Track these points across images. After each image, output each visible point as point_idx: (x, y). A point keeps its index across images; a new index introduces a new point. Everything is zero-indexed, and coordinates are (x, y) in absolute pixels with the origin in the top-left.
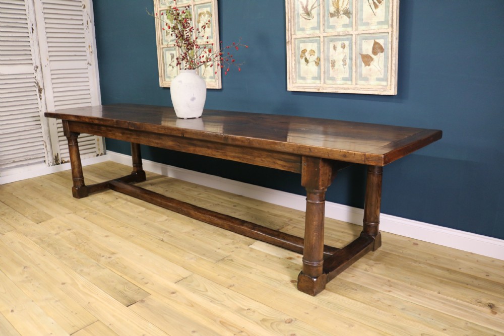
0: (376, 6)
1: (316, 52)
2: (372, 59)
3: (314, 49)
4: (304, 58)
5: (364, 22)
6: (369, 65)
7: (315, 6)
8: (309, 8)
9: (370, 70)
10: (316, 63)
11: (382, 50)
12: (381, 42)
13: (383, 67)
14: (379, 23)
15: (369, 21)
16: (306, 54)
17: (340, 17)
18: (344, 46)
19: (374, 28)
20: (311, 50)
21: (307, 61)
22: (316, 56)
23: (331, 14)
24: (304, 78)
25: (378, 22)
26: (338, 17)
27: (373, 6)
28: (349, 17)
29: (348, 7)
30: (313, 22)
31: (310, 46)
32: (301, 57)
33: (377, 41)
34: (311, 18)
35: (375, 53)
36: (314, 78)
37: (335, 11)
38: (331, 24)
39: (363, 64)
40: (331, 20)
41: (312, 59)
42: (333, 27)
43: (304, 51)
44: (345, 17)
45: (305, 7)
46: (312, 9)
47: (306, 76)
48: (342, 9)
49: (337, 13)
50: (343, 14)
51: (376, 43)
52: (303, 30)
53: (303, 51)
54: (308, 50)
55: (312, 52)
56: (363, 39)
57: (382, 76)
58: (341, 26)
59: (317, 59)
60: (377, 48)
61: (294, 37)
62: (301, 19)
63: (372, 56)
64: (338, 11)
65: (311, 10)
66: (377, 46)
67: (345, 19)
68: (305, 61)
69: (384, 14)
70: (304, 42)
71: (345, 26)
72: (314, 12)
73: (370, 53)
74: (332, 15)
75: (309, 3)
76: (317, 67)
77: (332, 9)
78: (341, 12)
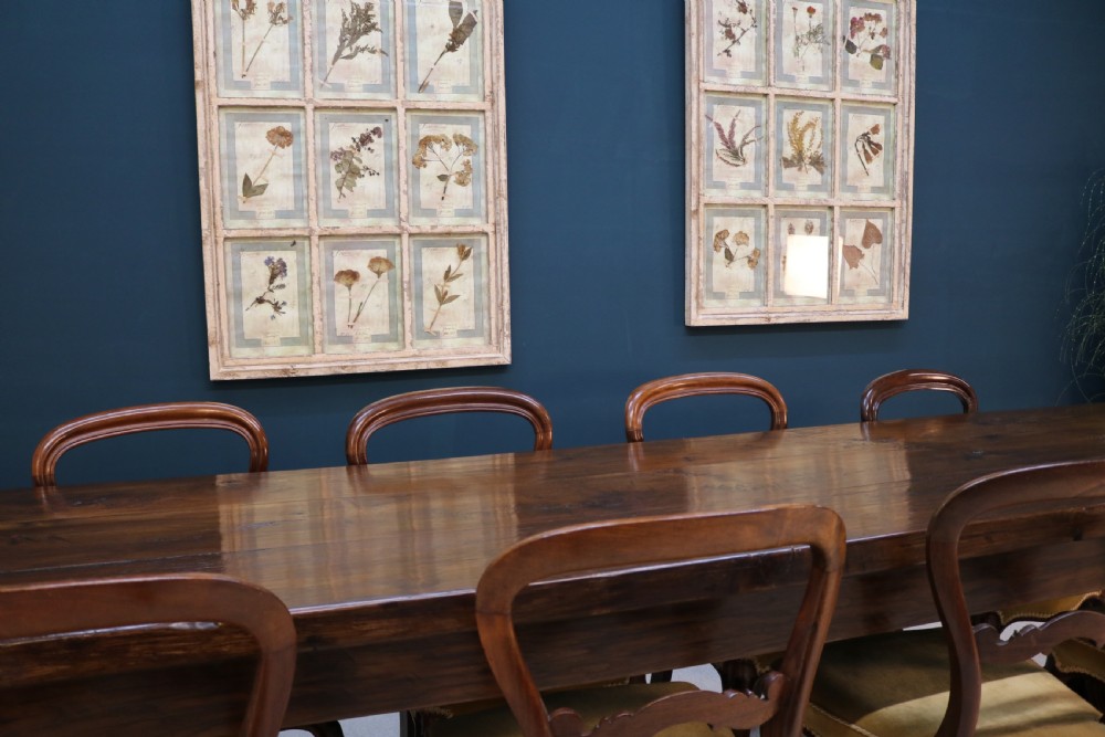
0: (869, 159)
1: (752, 238)
2: (862, 256)
3: (746, 231)
4: (723, 250)
5: (848, 183)
6: (856, 266)
7: (750, 138)
8: (738, 140)
9: (859, 275)
10: (750, 261)
11: (879, 238)
12: (878, 223)
13: (878, 271)
14: (875, 190)
15: (857, 184)
16: (728, 241)
17: (803, 169)
18: (812, 228)
19: (867, 198)
20: (741, 232)
21: (729, 256)
22: (752, 247)
23: (785, 160)
24: (720, 296)
25: (873, 188)
26: (800, 169)
27: (864, 159)
28: (822, 173)
29: (820, 151)
30: (748, 171)
31: (735, 225)
32: (716, 248)
33: (871, 221)
34: (740, 163)
35: (866, 243)
36: (746, 295)
37: (793, 156)
38: (785, 181)
39: (847, 265)
40: (788, 173)
41: (741, 252)
42: (790, 188)
43: (722, 235)
44: (813, 170)
45: (726, 134)
46: (744, 143)
47: (726, 291)
48: (809, 154)
49: (796, 161)
50: (811, 164)
51: (869, 226)
52: (721, 186)
53: (720, 233)
54: (733, 231)
55: (742, 237)
56: (848, 217)
57: (877, 287)
58: (805, 188)
59: (755, 252)
60: (872, 236)
61: (704, 200)
62: (716, 163)
63: (862, 249)
64: (800, 157)
65: (742, 147)
66: (871, 230)
67: (813, 176)
68: (726, 257)
69: (882, 174)
70: (722, 214)
71: (812, 188)
72: (749, 151)
73: (858, 244)
74: (788, 163)
75: (736, 130)
76: (752, 272)
77: (789, 152)
78: (807, 161)
